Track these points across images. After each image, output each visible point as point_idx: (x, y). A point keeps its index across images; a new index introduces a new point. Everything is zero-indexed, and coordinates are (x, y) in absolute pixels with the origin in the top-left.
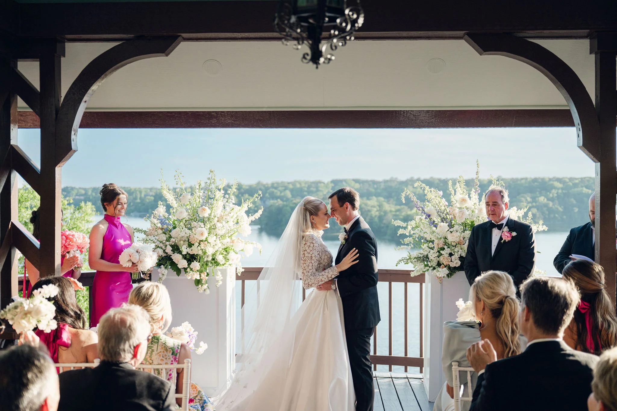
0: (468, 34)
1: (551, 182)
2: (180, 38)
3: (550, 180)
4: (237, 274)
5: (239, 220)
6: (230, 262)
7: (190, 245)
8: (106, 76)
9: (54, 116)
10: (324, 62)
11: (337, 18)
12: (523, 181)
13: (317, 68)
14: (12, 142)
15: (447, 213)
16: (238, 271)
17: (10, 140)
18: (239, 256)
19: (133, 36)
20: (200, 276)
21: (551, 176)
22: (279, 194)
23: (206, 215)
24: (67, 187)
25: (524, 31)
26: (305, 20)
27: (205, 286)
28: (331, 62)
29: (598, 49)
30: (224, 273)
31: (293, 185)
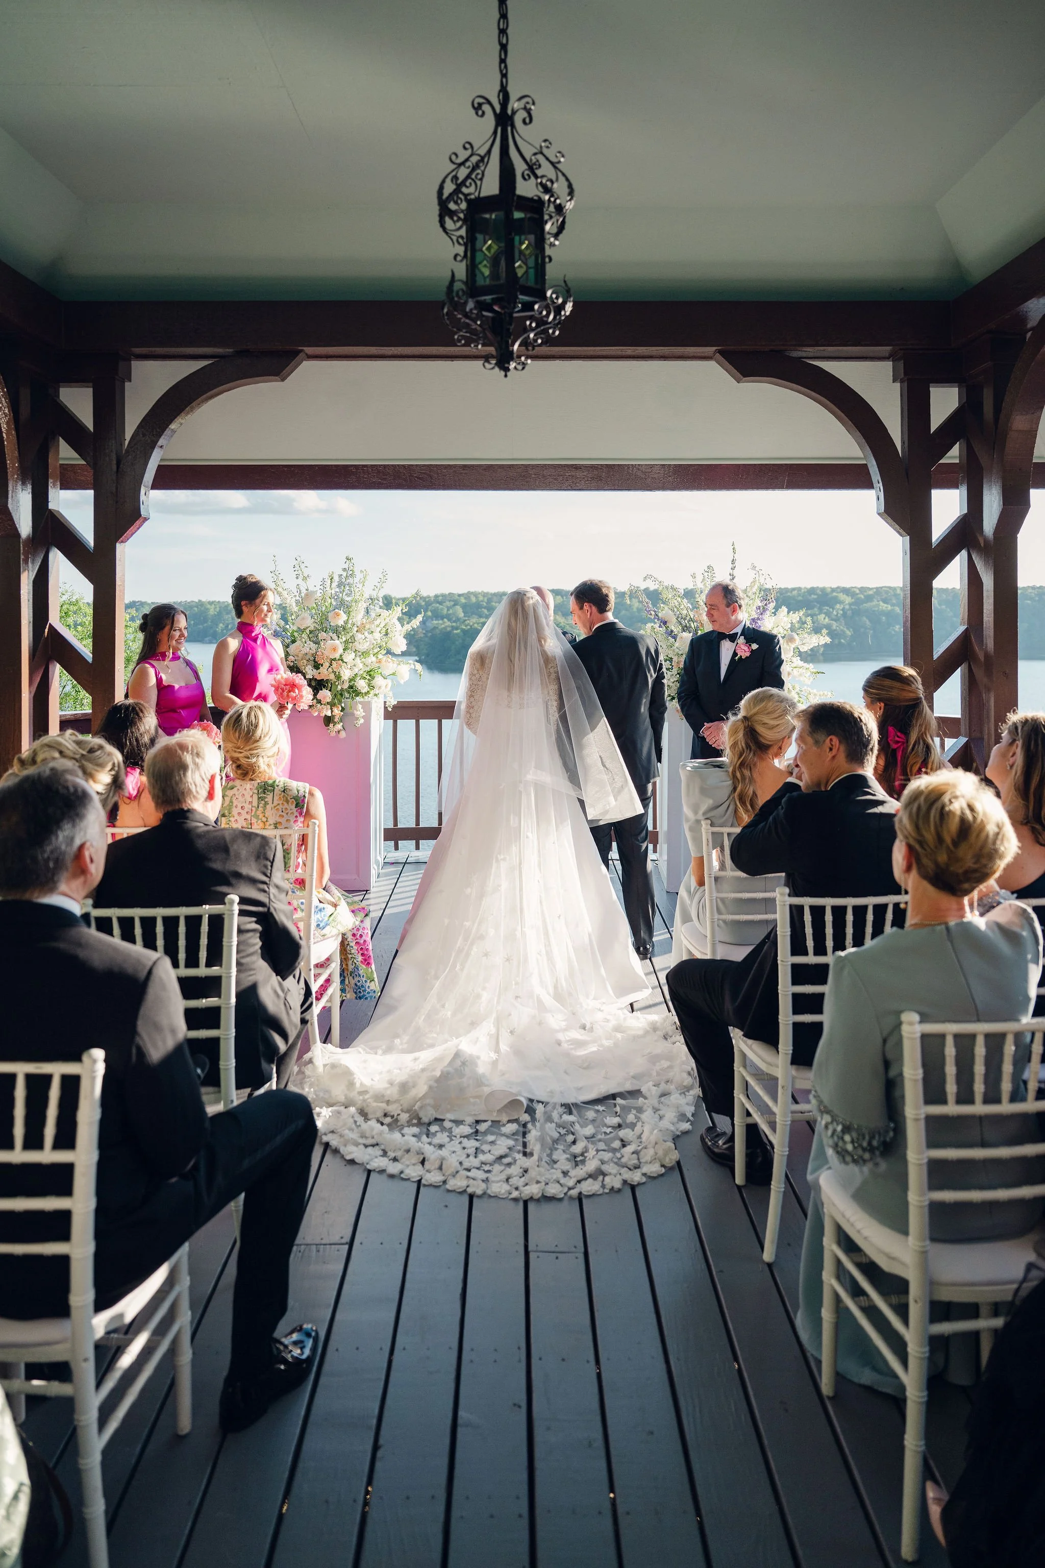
0: (721, 352)
1: (835, 594)
2: (301, 355)
3: (833, 590)
4: (386, 708)
5: (389, 631)
6: (376, 691)
7: (317, 666)
8: (192, 410)
9: (114, 467)
10: (515, 368)
11: (536, 303)
12: (795, 593)
13: (506, 376)
14: (51, 506)
15: (691, 620)
16: (388, 704)
17: (47, 502)
18: (389, 682)
19: (231, 350)
20: (332, 712)
21: (834, 586)
22: (445, 611)
23: (341, 622)
24: (134, 602)
25: (800, 348)
26: (488, 307)
27: (339, 726)
28: (527, 367)
29: (906, 373)
30: (367, 707)
31: (465, 598)
